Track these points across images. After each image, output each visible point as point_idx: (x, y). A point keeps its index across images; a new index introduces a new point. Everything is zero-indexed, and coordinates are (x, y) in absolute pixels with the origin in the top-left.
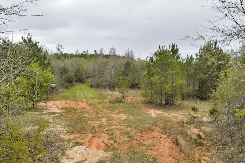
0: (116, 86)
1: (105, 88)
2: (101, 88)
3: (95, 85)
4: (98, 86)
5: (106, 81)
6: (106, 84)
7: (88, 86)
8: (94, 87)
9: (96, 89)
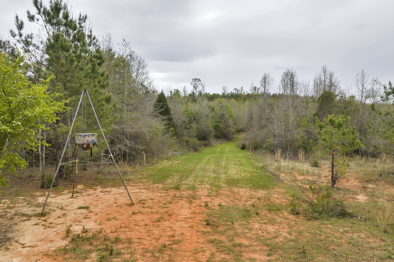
0: (299, 148)
1: (273, 152)
2: (264, 151)
3: (250, 144)
4: (256, 147)
5: (274, 136)
6: (276, 142)
7: (237, 147)
8: (249, 149)
9: (252, 153)
